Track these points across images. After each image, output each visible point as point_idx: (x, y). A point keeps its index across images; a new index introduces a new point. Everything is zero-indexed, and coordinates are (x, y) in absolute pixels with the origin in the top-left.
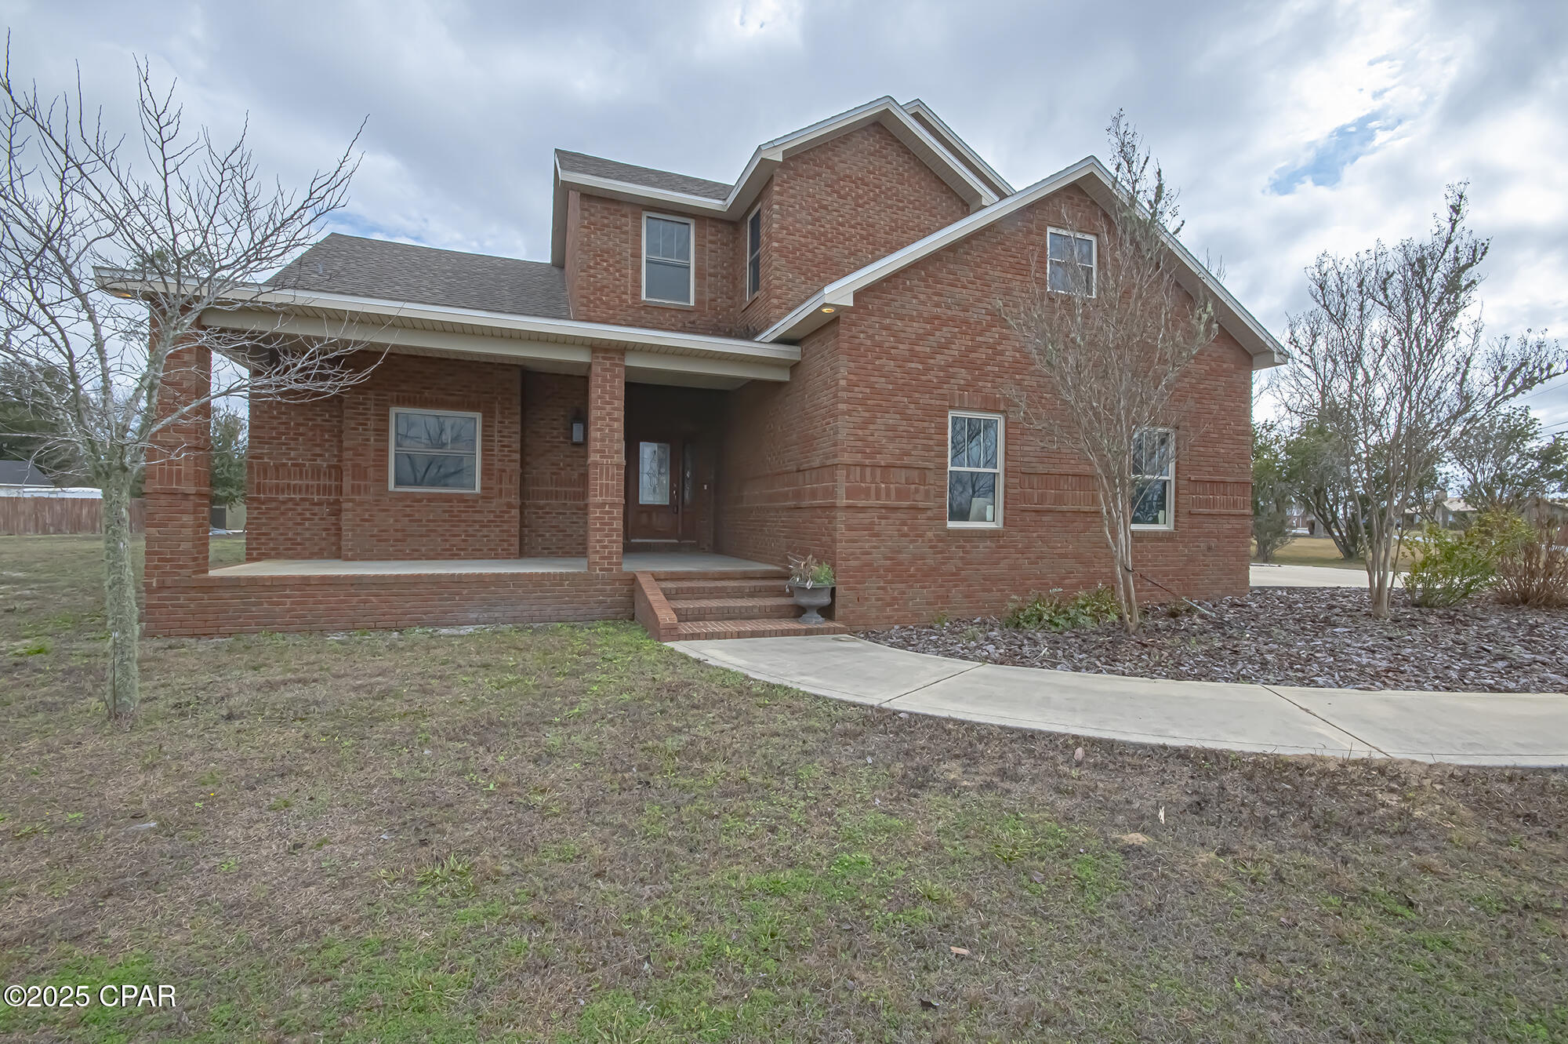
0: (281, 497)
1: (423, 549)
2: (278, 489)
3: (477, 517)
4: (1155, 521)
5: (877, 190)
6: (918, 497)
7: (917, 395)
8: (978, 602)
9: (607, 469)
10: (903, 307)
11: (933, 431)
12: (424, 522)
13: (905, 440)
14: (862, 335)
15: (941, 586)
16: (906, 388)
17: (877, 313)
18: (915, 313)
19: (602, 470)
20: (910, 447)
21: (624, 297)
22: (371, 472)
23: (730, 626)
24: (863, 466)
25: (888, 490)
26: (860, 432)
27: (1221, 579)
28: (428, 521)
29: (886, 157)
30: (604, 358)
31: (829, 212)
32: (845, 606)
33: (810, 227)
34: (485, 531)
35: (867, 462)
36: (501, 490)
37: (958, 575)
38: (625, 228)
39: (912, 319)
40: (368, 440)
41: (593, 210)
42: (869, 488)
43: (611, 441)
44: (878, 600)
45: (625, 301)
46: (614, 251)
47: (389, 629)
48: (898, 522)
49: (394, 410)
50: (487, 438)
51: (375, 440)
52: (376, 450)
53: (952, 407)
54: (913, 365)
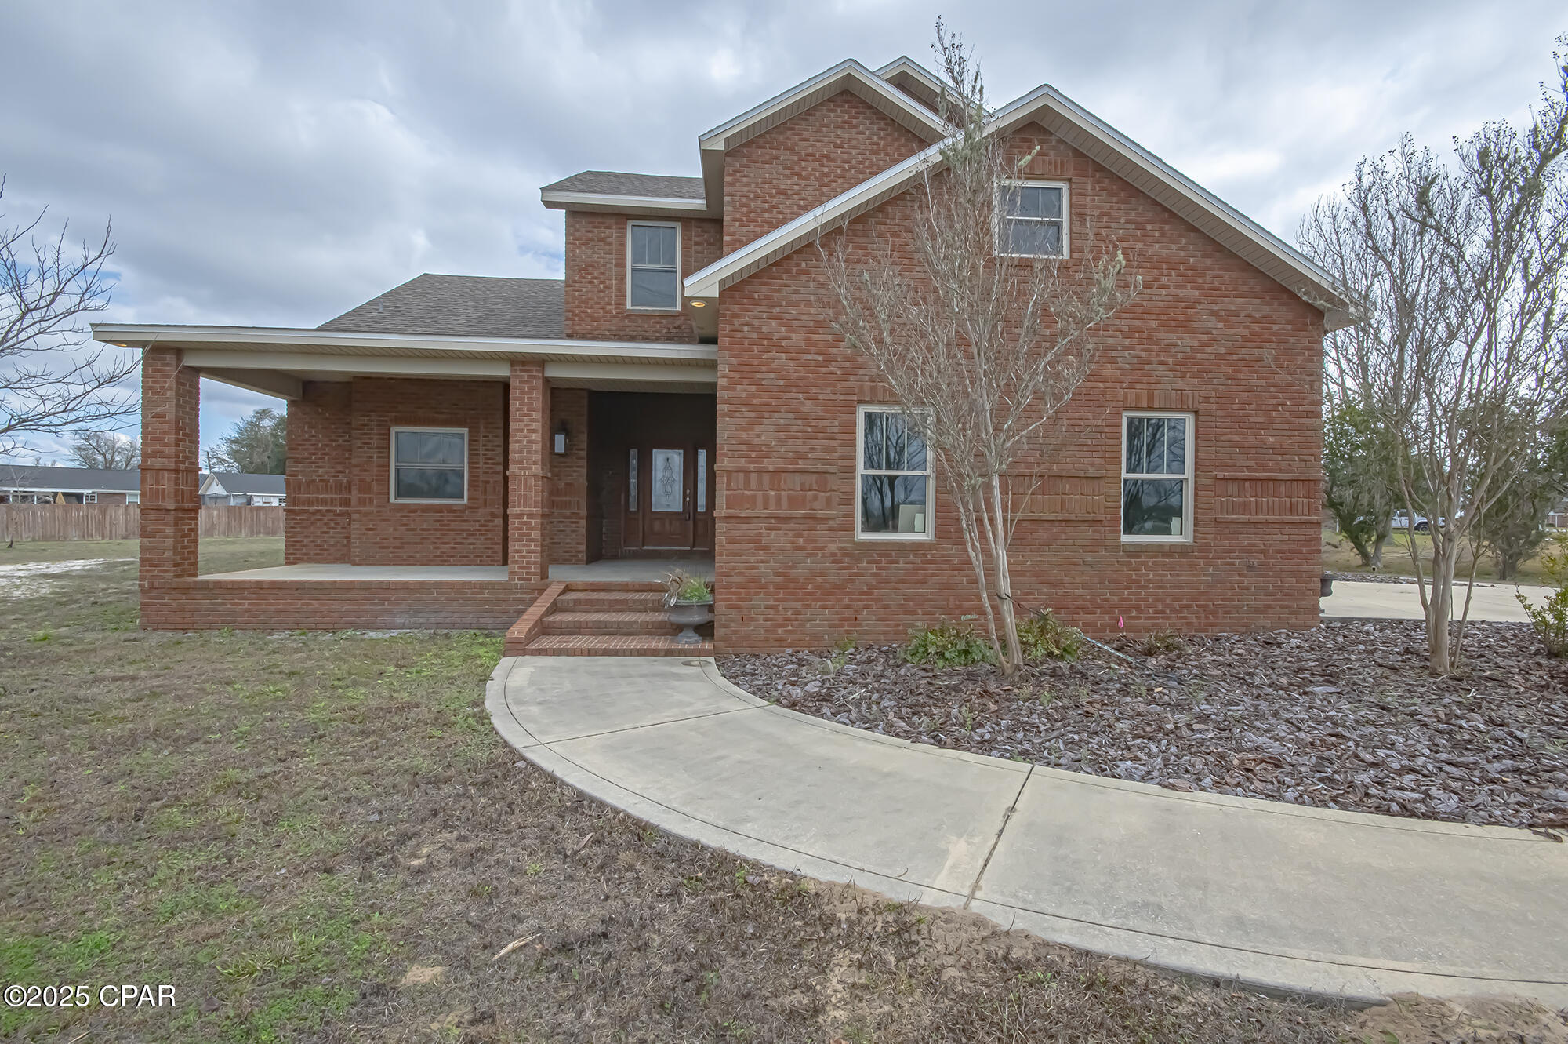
0: (312, 509)
1: (418, 555)
2: (310, 503)
3: (465, 526)
4: (1168, 531)
5: (846, 166)
6: (816, 505)
7: (814, 390)
8: (897, 626)
9: (526, 479)
10: (796, 292)
11: (836, 430)
12: (419, 531)
13: (800, 442)
14: (746, 328)
15: (848, 607)
16: (801, 383)
17: (765, 302)
18: (812, 298)
19: (520, 482)
20: (806, 449)
21: (608, 307)
22: (375, 487)
23: (595, 643)
24: (747, 472)
25: (779, 499)
26: (744, 435)
27: (1269, 606)
28: (423, 530)
29: (855, 127)
30: (522, 371)
31: (788, 197)
32: (724, 626)
33: (766, 215)
34: (471, 540)
35: (752, 467)
36: (485, 500)
37: (871, 594)
38: (609, 240)
39: (809, 305)
40: (371, 457)
41: (577, 226)
42: (754, 496)
43: (529, 452)
44: (766, 620)
45: (610, 312)
46: (598, 263)
47: (326, 630)
48: (791, 534)
49: (394, 430)
50: (473, 452)
51: (379, 457)
52: (379, 466)
53: (860, 402)
54: (809, 357)
